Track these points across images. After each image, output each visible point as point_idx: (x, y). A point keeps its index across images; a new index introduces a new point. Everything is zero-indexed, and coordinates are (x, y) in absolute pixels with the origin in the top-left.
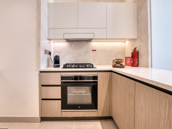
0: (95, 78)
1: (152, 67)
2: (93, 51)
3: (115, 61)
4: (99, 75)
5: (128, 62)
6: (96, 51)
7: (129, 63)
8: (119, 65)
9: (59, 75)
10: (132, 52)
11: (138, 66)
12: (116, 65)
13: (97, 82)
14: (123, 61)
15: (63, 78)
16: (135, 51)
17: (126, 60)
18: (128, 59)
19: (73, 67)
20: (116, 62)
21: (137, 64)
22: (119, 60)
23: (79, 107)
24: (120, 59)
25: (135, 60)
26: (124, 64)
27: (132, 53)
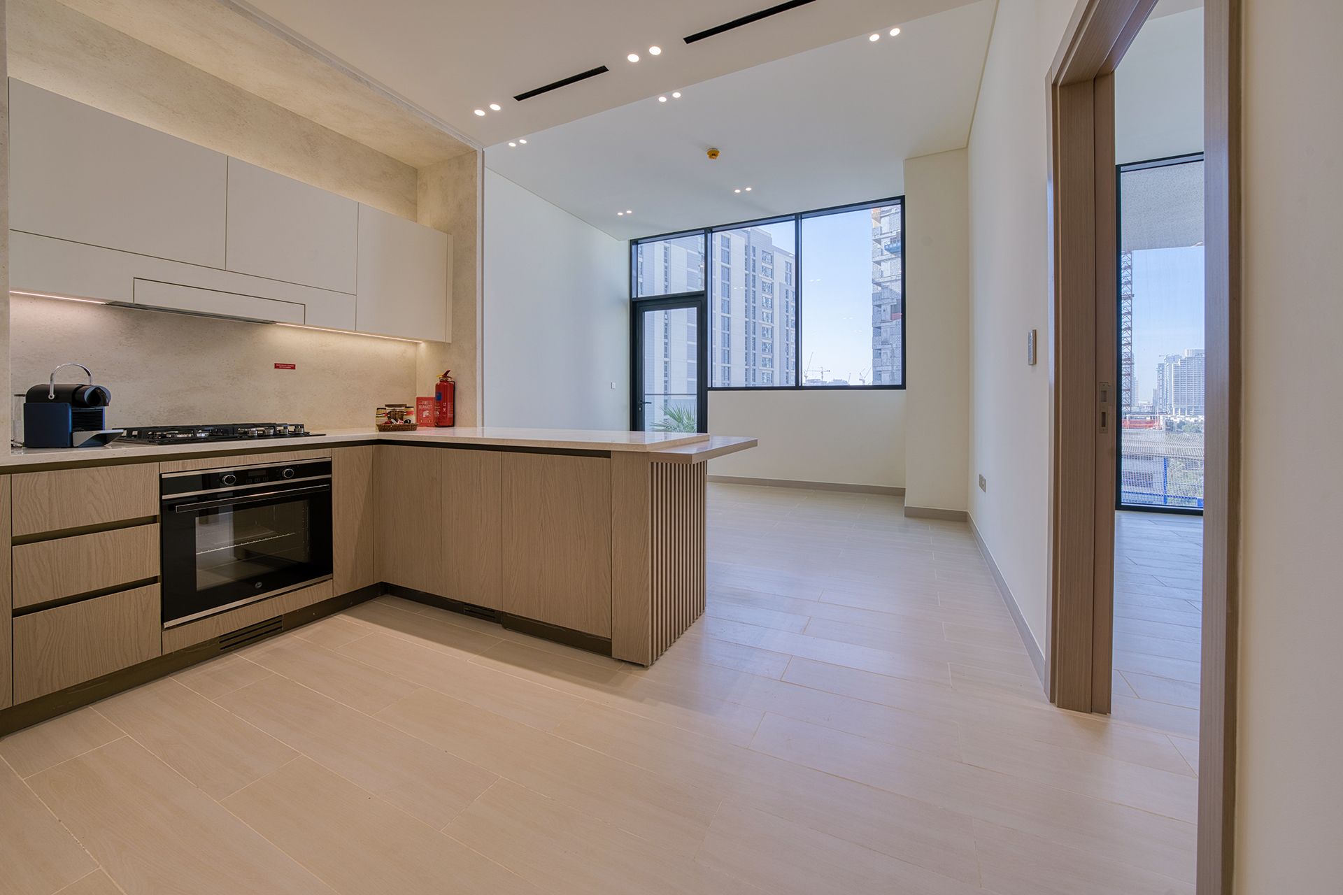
0: (326, 467)
1: (483, 426)
2: (277, 366)
3: (383, 411)
4: (337, 456)
5: (426, 414)
6: (293, 367)
7: (427, 417)
8: (400, 422)
9: (151, 474)
10: (438, 382)
11: (453, 425)
12: (392, 423)
13: (329, 481)
14: (412, 409)
16: (446, 381)
17: (420, 406)
18: (427, 405)
19: (201, 438)
20: (389, 415)
21: (450, 418)
22: (398, 409)
23: (259, 585)
24: (400, 406)
25: (446, 407)
26: (413, 419)
27: (438, 387)
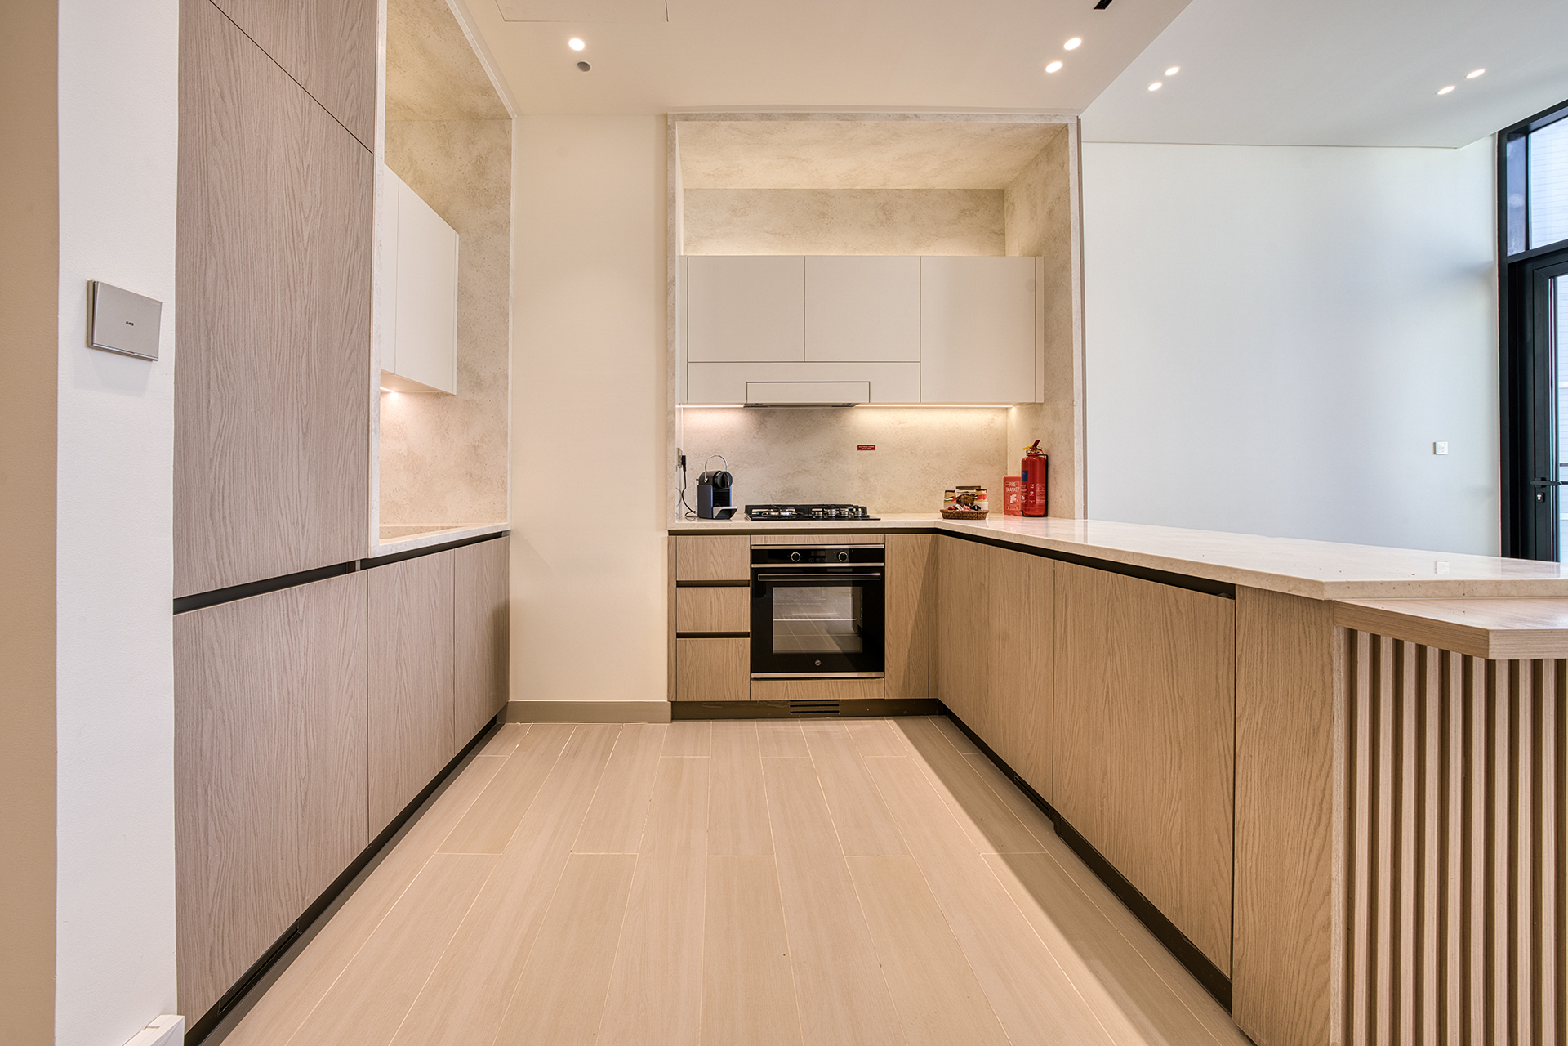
0: (878, 555)
1: (1085, 517)
2: (860, 448)
3: (952, 494)
4: (891, 544)
5: (1013, 498)
6: (873, 448)
7: (1014, 503)
8: (967, 508)
9: (744, 545)
10: (1025, 456)
11: (1046, 515)
12: (956, 508)
13: (882, 570)
14: (984, 492)
15: (757, 555)
16: (1036, 455)
17: (1007, 489)
18: (1017, 488)
20: (958, 500)
21: (1040, 505)
22: (971, 492)
23: (818, 663)
24: (972, 488)
25: (1034, 490)
26: (984, 505)
27: (1024, 462)
